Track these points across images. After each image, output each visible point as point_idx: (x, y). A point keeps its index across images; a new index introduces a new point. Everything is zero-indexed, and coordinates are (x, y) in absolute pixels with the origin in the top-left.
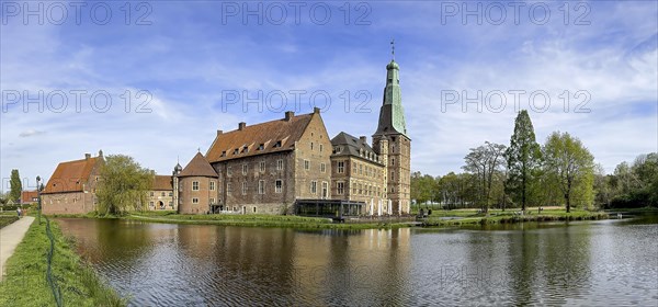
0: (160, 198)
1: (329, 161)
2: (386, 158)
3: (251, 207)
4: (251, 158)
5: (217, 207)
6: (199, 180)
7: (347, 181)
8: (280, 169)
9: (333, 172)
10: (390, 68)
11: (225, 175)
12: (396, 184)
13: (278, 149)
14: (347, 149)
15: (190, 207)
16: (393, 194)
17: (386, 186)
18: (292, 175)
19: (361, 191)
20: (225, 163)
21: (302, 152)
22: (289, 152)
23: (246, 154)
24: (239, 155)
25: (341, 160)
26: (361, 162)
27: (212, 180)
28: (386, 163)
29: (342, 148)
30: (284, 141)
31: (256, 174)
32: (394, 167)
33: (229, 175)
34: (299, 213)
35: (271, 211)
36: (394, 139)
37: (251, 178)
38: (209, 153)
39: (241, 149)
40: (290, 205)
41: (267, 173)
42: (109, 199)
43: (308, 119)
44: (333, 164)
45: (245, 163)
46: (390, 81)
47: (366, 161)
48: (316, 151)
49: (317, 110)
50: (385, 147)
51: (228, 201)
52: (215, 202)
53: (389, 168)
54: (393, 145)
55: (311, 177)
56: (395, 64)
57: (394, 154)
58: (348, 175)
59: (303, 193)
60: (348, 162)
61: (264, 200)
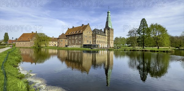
0: (55, 43)
1: (92, 36)
2: (107, 34)
3: (74, 46)
4: (74, 35)
5: (67, 46)
6: (63, 39)
7: (96, 40)
8: (80, 37)
9: (93, 38)
10: (108, 13)
11: (69, 38)
12: (109, 40)
13: (80, 33)
14: (95, 33)
15: (60, 45)
16: (108, 43)
17: (107, 41)
18: (82, 39)
19: (99, 42)
20: (69, 36)
21: (85, 33)
22: (82, 34)
23: (73, 34)
24: (72, 34)
25: (94, 35)
26: (99, 35)
27: (66, 39)
28: (107, 35)
29: (95, 32)
30: (81, 31)
31: (75, 39)
32: (109, 36)
33: (70, 38)
34: (84, 47)
35: (78, 47)
36: (109, 29)
37: (74, 39)
38: (66, 33)
39: (72, 33)
40: (82, 45)
41: (78, 38)
42: (37, 43)
43: (86, 26)
44: (93, 36)
45: (73, 36)
46: (108, 15)
47: (101, 35)
48: (88, 33)
49: (88, 24)
50: (106, 31)
51: (70, 44)
52: (67, 44)
53: (108, 36)
54: (108, 31)
55: (87, 39)
56: (109, 11)
57: (109, 33)
58: (96, 38)
59: (85, 43)
60: (96, 36)
61: (77, 44)
